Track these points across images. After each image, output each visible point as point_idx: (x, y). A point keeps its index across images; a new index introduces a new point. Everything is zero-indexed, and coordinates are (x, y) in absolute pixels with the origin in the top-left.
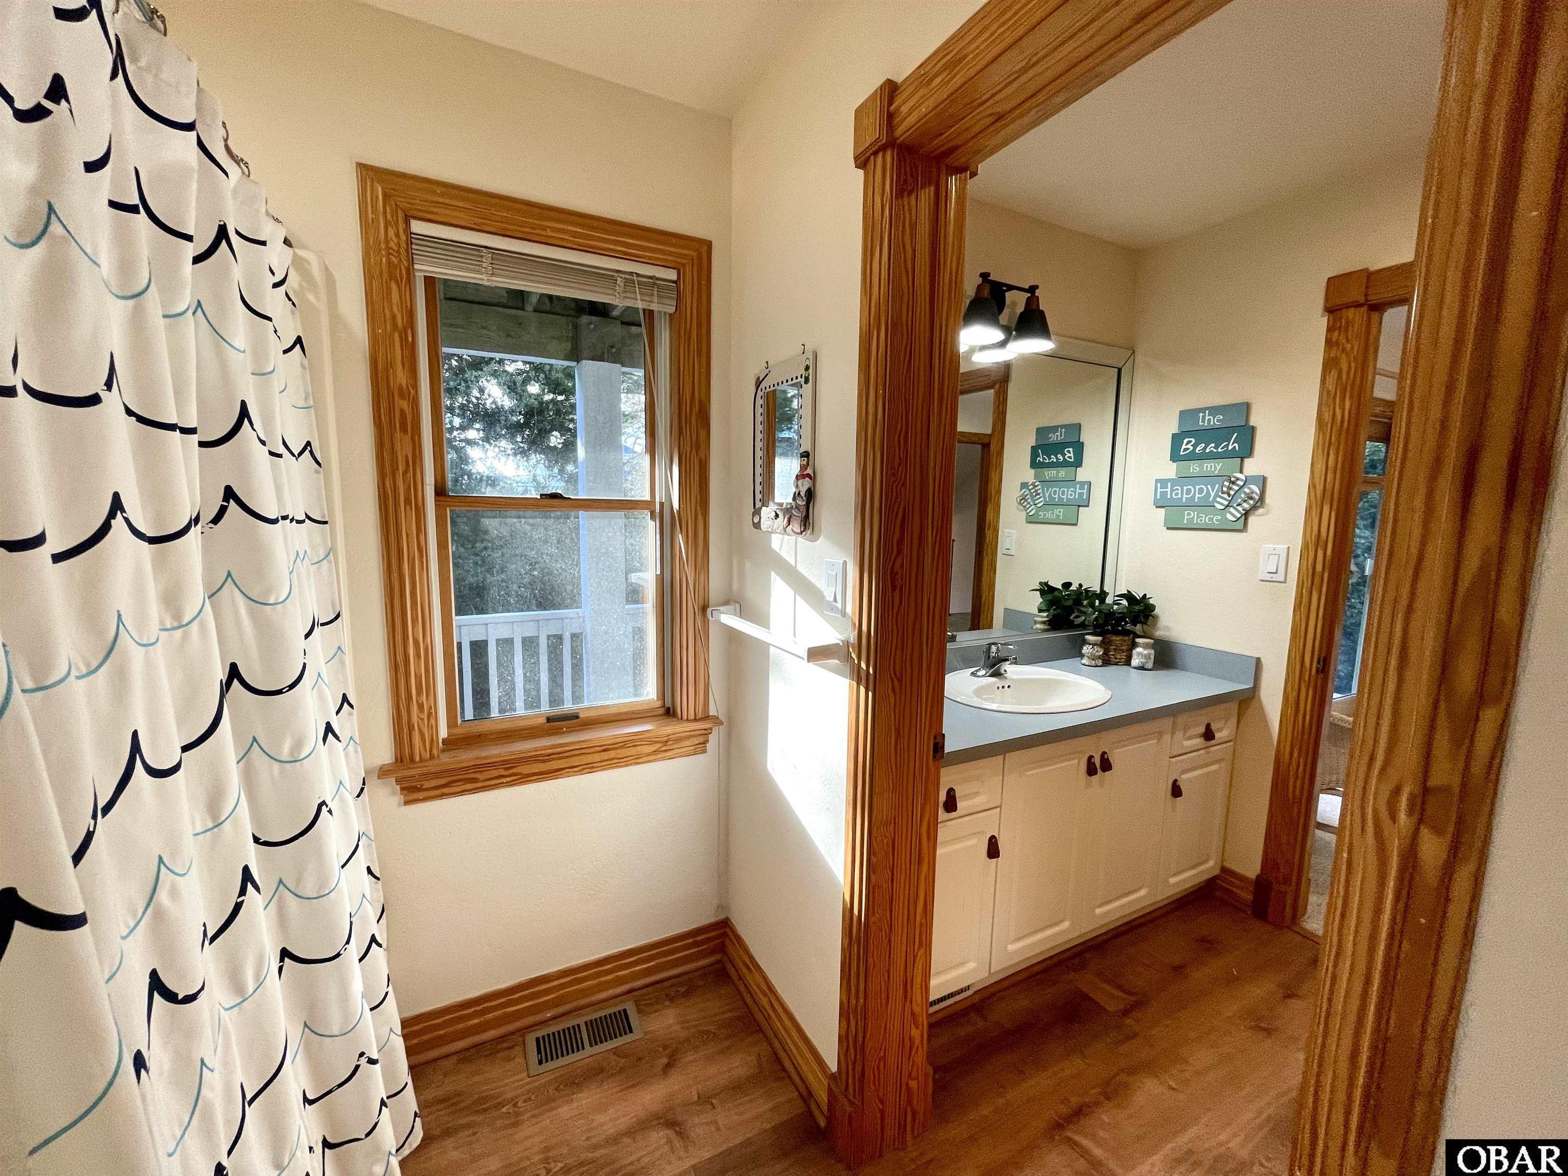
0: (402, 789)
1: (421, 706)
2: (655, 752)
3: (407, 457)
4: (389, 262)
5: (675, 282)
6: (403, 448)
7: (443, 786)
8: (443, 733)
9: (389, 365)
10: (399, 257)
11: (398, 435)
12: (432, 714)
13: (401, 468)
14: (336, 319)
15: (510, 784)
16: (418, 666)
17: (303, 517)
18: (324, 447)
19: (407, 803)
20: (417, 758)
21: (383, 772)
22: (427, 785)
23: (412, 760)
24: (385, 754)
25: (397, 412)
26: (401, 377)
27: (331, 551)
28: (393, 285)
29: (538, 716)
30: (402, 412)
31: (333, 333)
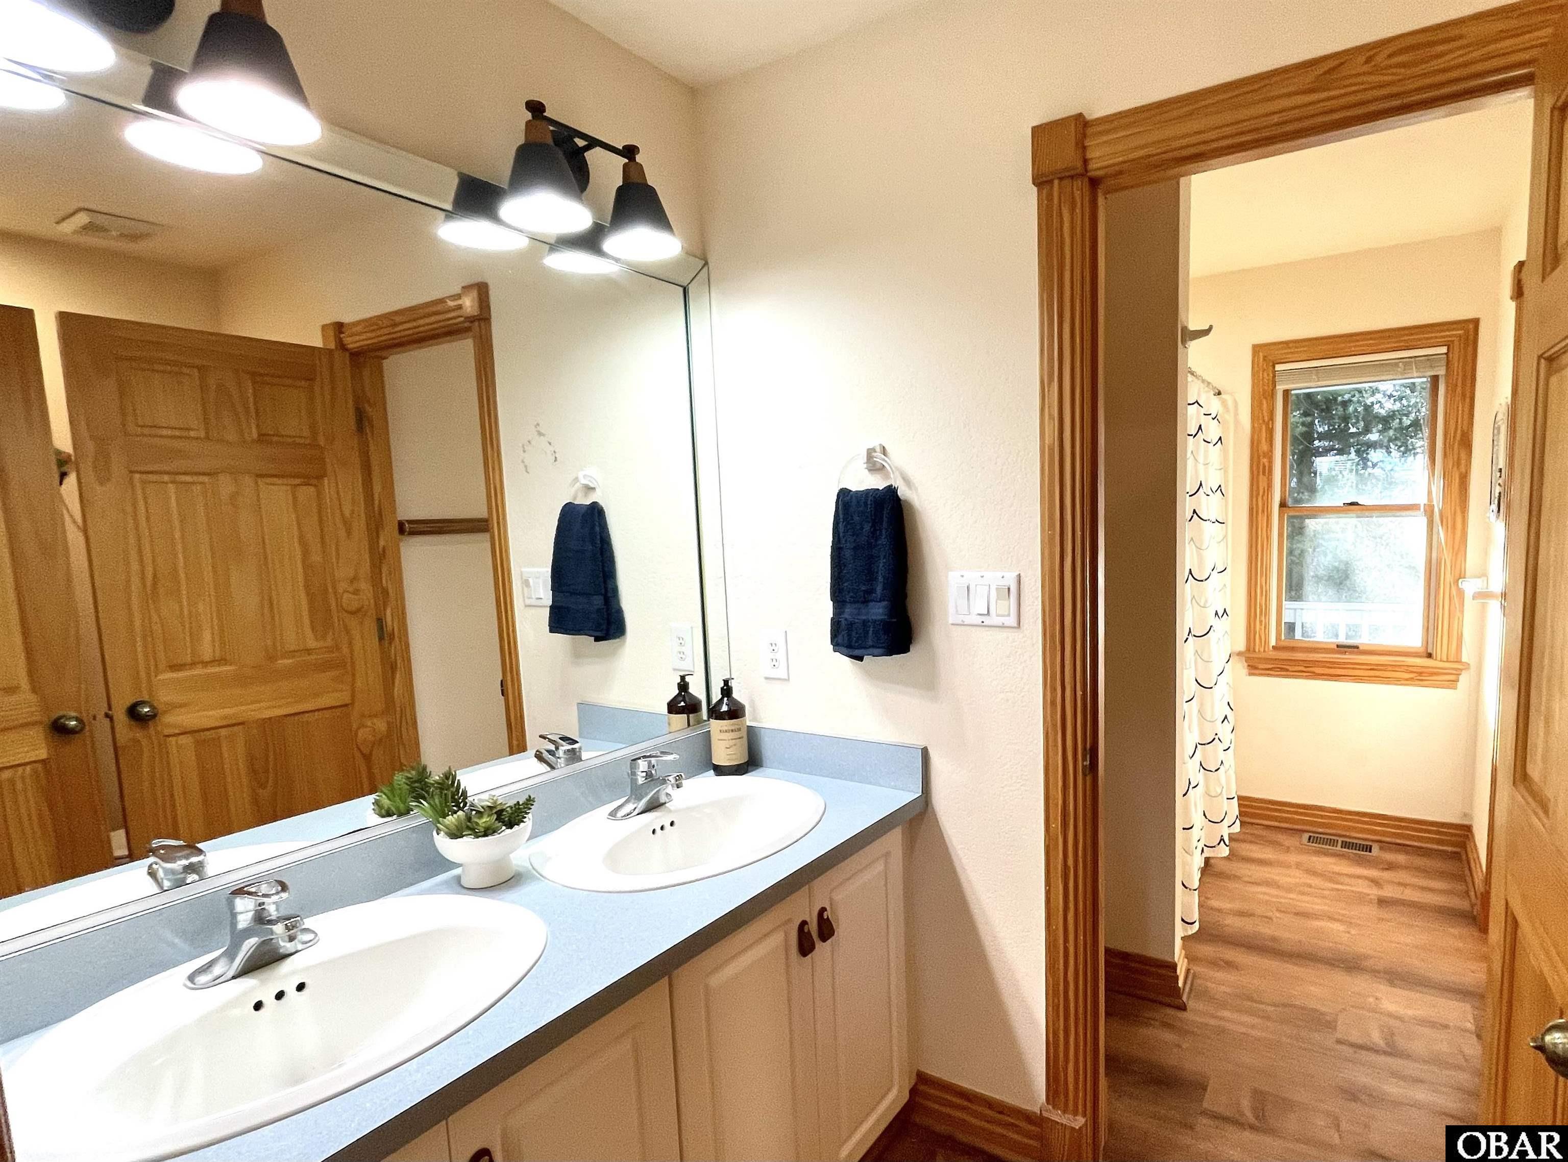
0: (1249, 666)
1: (1261, 622)
2: (1412, 679)
3: (1264, 489)
4: (1264, 390)
5: (1446, 354)
6: (1263, 483)
7: (1268, 669)
8: (1273, 642)
9: (1259, 442)
10: (1268, 386)
11: (1261, 476)
12: (1267, 627)
13: (1261, 493)
14: (1237, 422)
15: (1307, 677)
16: (1261, 599)
17: (1214, 521)
18: (1226, 486)
19: (1250, 674)
20: (1257, 650)
21: (1239, 654)
22: (1261, 666)
23: (1254, 651)
24: (1241, 646)
25: (1262, 464)
26: (1264, 447)
27: (1225, 537)
28: (1264, 402)
29: (1332, 643)
30: (1264, 464)
31: (1235, 431)
